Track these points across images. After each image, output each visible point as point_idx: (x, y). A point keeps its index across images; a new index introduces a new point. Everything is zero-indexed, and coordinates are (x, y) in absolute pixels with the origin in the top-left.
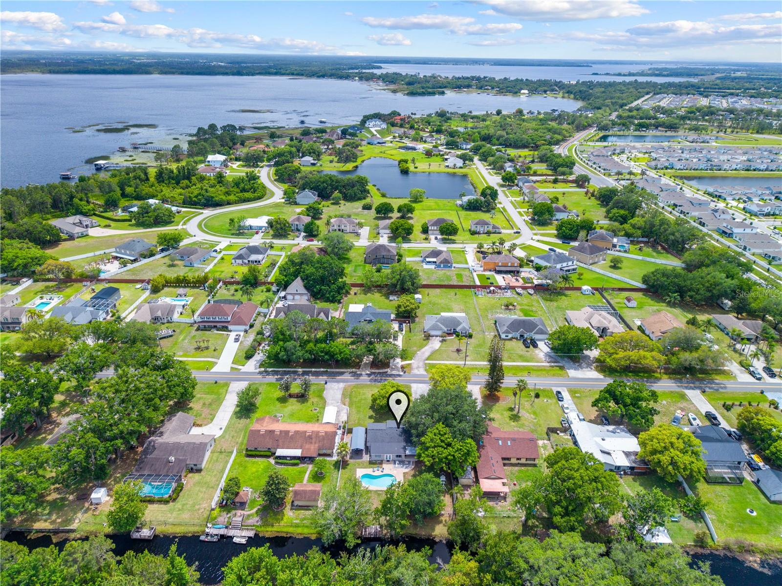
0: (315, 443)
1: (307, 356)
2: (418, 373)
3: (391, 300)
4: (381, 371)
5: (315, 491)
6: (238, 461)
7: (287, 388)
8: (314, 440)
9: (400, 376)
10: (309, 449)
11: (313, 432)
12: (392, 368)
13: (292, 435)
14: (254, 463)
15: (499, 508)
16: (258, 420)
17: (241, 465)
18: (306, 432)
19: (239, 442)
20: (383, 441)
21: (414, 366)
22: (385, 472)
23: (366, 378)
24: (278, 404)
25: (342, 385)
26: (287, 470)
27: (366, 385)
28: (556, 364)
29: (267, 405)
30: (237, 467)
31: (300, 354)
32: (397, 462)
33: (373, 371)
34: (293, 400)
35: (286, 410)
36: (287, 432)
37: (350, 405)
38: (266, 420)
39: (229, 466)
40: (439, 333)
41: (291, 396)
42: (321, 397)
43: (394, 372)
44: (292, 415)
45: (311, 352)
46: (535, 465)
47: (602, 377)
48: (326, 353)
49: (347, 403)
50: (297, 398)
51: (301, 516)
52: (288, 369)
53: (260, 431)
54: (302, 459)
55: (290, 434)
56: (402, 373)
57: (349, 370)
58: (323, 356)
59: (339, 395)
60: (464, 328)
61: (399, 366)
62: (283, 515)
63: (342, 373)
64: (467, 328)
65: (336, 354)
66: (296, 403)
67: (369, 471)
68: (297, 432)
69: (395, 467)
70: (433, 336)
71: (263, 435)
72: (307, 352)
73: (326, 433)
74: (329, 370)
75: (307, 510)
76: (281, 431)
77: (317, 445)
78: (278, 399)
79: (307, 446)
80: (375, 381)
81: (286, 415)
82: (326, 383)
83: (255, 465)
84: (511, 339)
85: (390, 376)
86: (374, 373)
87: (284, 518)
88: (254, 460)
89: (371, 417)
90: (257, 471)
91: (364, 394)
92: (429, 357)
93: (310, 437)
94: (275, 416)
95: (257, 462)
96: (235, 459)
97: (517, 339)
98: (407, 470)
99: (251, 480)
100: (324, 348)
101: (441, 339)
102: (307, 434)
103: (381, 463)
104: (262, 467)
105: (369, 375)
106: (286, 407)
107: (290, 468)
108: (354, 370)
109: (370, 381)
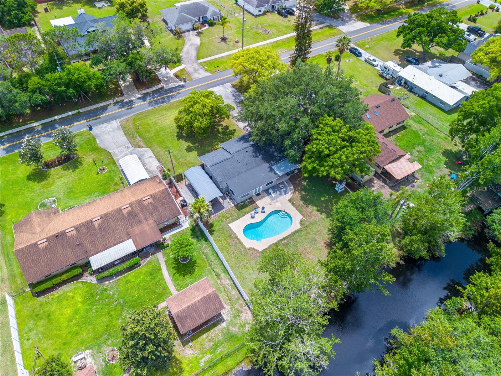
0: (146, 219)
1: (38, 98)
2: (201, 76)
3: (100, 8)
4: (154, 89)
5: (208, 296)
6: (25, 312)
7: (35, 156)
8: (141, 216)
9: (182, 86)
10: (143, 233)
11: (131, 205)
12: (165, 81)
13: (100, 225)
14: (59, 299)
15: (419, 190)
16: (18, 226)
17: (35, 316)
18: (120, 210)
19: (6, 276)
20: (239, 173)
21: (190, 69)
22: (268, 211)
23: (141, 103)
24: (36, 186)
25: (115, 124)
26: (127, 282)
27: (148, 111)
28: (323, 25)
29: (16, 194)
30: (31, 324)
31: (25, 98)
32: (270, 191)
33: (144, 92)
34: (55, 171)
35: (54, 188)
36: (89, 225)
37: (149, 145)
38: (35, 219)
39: (14, 334)
40: (188, 26)
41: (48, 165)
42: (96, 149)
43: (172, 85)
44: (70, 192)
45: (40, 91)
46: (404, 128)
47: (369, 25)
48: (67, 86)
49: (141, 144)
50: (60, 164)
51: (208, 345)
52: (14, 131)
53: (36, 245)
54: (141, 253)
55: (96, 224)
56: (182, 83)
57: (111, 101)
58: (65, 91)
59: (122, 138)
60: (214, 13)
61: (172, 75)
62: (178, 362)
63: (104, 109)
64: (218, 11)
65: (85, 82)
66: (63, 172)
67: (246, 220)
68: (105, 217)
69: (273, 199)
70: (184, 32)
71: (46, 248)
72: (34, 92)
73: (153, 196)
74: (81, 110)
75: (209, 329)
76: (76, 228)
77: (151, 221)
78: (29, 178)
79: (137, 230)
80: (157, 102)
81: (61, 196)
82: (91, 129)
83: (65, 303)
84: (264, 14)
85: (171, 90)
86: (148, 94)
87: (183, 366)
88: (56, 294)
89: (189, 150)
90: (76, 312)
91: (155, 124)
92: (197, 54)
93: (132, 214)
94: (43, 205)
95: (65, 296)
96: (18, 312)
97: (269, 12)
98: (289, 196)
99: (77, 334)
100: (60, 78)
101: (195, 32)
102: (125, 212)
103: (252, 201)
104: (79, 298)
105: (143, 98)
106: (52, 185)
107: (130, 275)
108: (118, 99)
109: (150, 104)
